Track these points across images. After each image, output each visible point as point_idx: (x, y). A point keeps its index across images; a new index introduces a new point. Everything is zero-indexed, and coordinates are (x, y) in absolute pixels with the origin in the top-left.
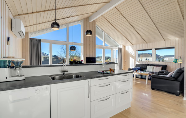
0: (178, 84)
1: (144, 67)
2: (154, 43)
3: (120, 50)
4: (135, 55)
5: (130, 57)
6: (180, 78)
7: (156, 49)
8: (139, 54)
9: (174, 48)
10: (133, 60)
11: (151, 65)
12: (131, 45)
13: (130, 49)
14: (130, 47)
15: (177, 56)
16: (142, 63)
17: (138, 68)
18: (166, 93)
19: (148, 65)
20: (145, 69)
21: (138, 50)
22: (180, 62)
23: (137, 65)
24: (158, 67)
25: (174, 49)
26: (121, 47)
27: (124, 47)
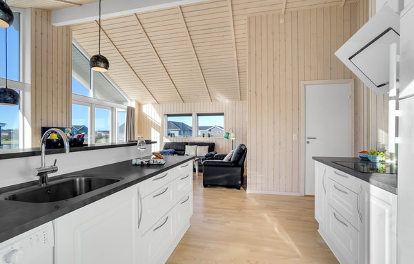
0: (239, 170)
1: (180, 148)
2: (196, 104)
3: (130, 111)
4: (163, 124)
5: (153, 129)
6: (240, 162)
7: (198, 115)
8: (169, 122)
9: (222, 114)
10: (159, 134)
11: (192, 144)
12: (153, 104)
13: (152, 112)
14: (153, 107)
15: (227, 129)
16: (175, 141)
17: (171, 150)
18: (225, 189)
19: (187, 144)
20: (182, 152)
21: (168, 115)
22: (232, 137)
23: (166, 144)
24: (203, 147)
25: (222, 117)
26: (133, 105)
27: (140, 105)
